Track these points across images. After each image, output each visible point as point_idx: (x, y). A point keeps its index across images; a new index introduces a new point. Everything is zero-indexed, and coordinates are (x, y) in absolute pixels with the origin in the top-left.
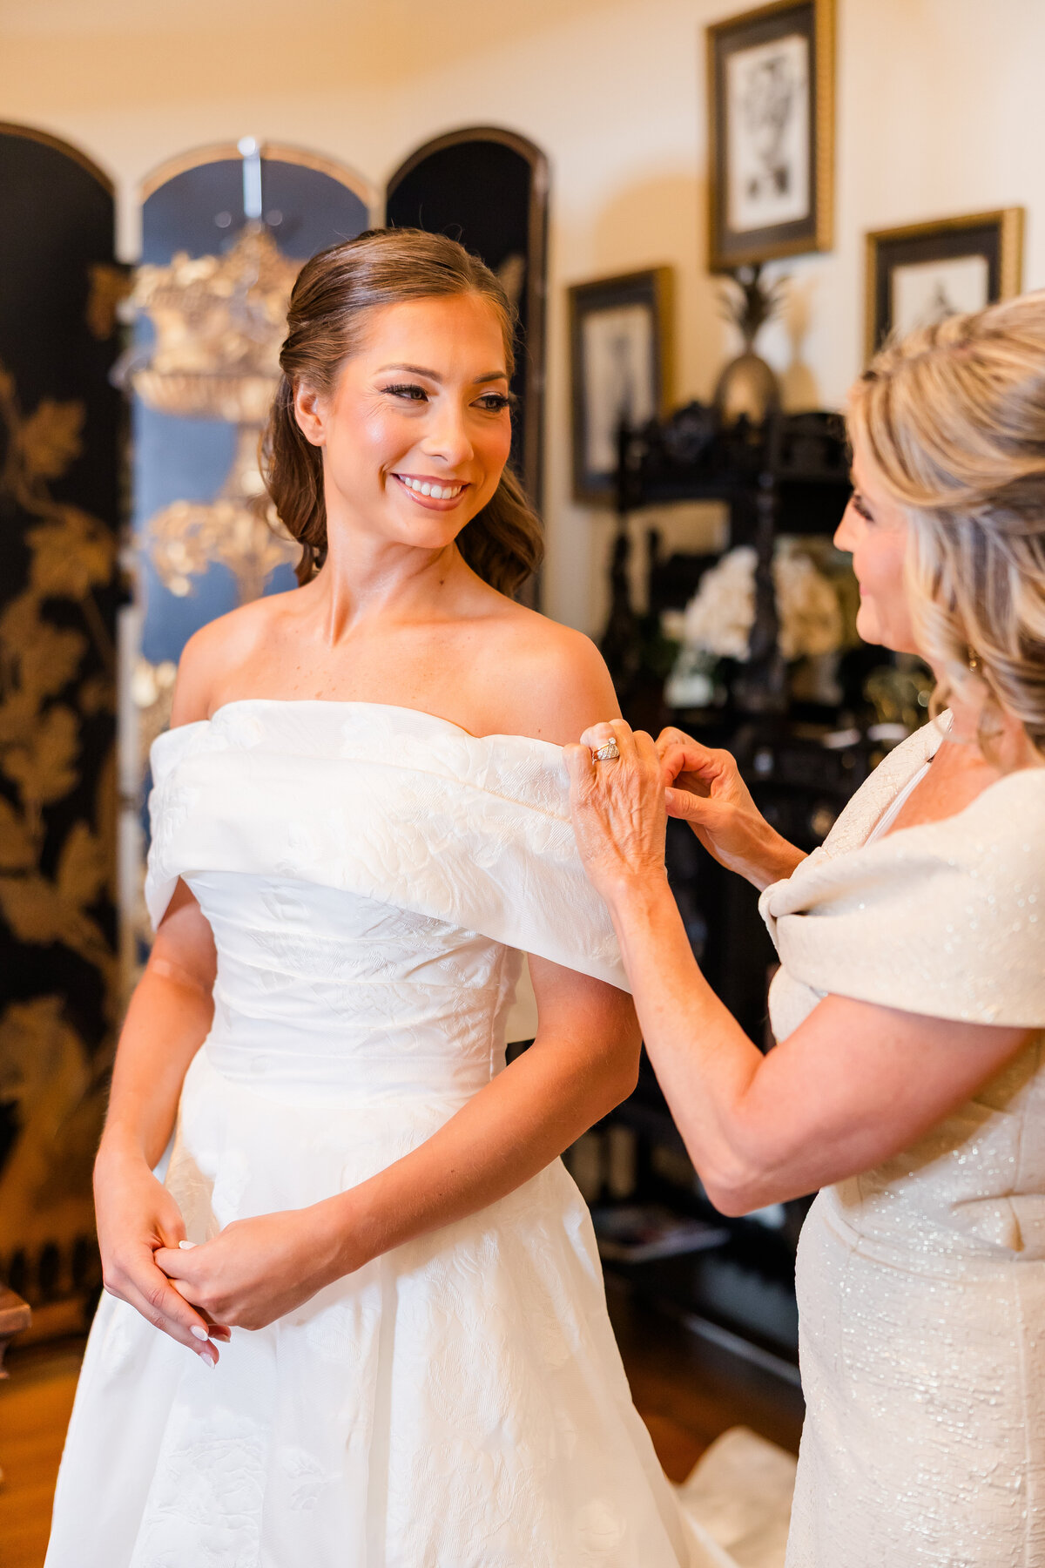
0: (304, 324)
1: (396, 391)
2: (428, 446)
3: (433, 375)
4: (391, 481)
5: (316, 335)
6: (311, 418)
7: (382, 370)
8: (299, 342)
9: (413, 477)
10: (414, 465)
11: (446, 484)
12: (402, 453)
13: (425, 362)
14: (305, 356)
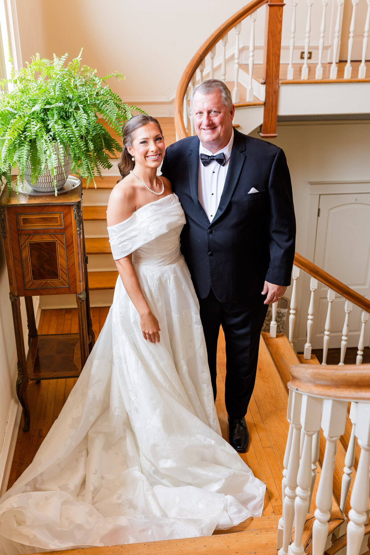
0: (125, 137)
1: (142, 143)
2: (151, 150)
3: (147, 138)
4: (147, 158)
5: (127, 138)
6: (131, 152)
7: (139, 140)
8: (125, 140)
9: (150, 156)
10: (150, 154)
11: (155, 155)
12: (147, 152)
13: (145, 137)
14: (127, 142)
